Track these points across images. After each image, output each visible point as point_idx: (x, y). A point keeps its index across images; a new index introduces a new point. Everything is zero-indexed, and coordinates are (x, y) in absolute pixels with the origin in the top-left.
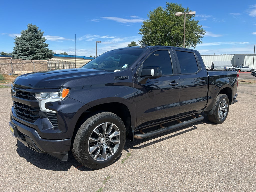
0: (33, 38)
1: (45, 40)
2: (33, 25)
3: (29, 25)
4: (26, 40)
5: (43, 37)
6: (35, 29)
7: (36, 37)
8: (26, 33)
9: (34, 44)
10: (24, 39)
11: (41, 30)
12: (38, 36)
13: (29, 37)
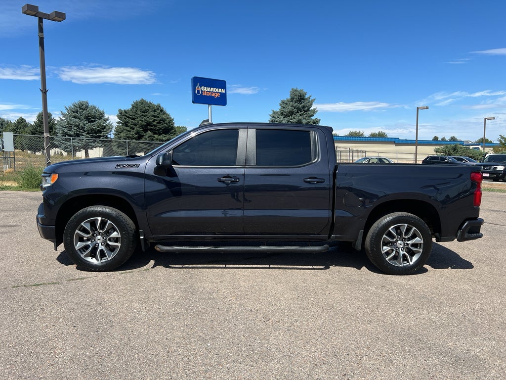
0: (294, 110)
1: (314, 112)
2: (299, 89)
3: (292, 90)
4: (284, 115)
5: (312, 108)
6: (301, 96)
7: (299, 110)
8: (287, 104)
9: (294, 121)
10: (282, 114)
11: (310, 96)
12: (304, 107)
13: (289, 110)
